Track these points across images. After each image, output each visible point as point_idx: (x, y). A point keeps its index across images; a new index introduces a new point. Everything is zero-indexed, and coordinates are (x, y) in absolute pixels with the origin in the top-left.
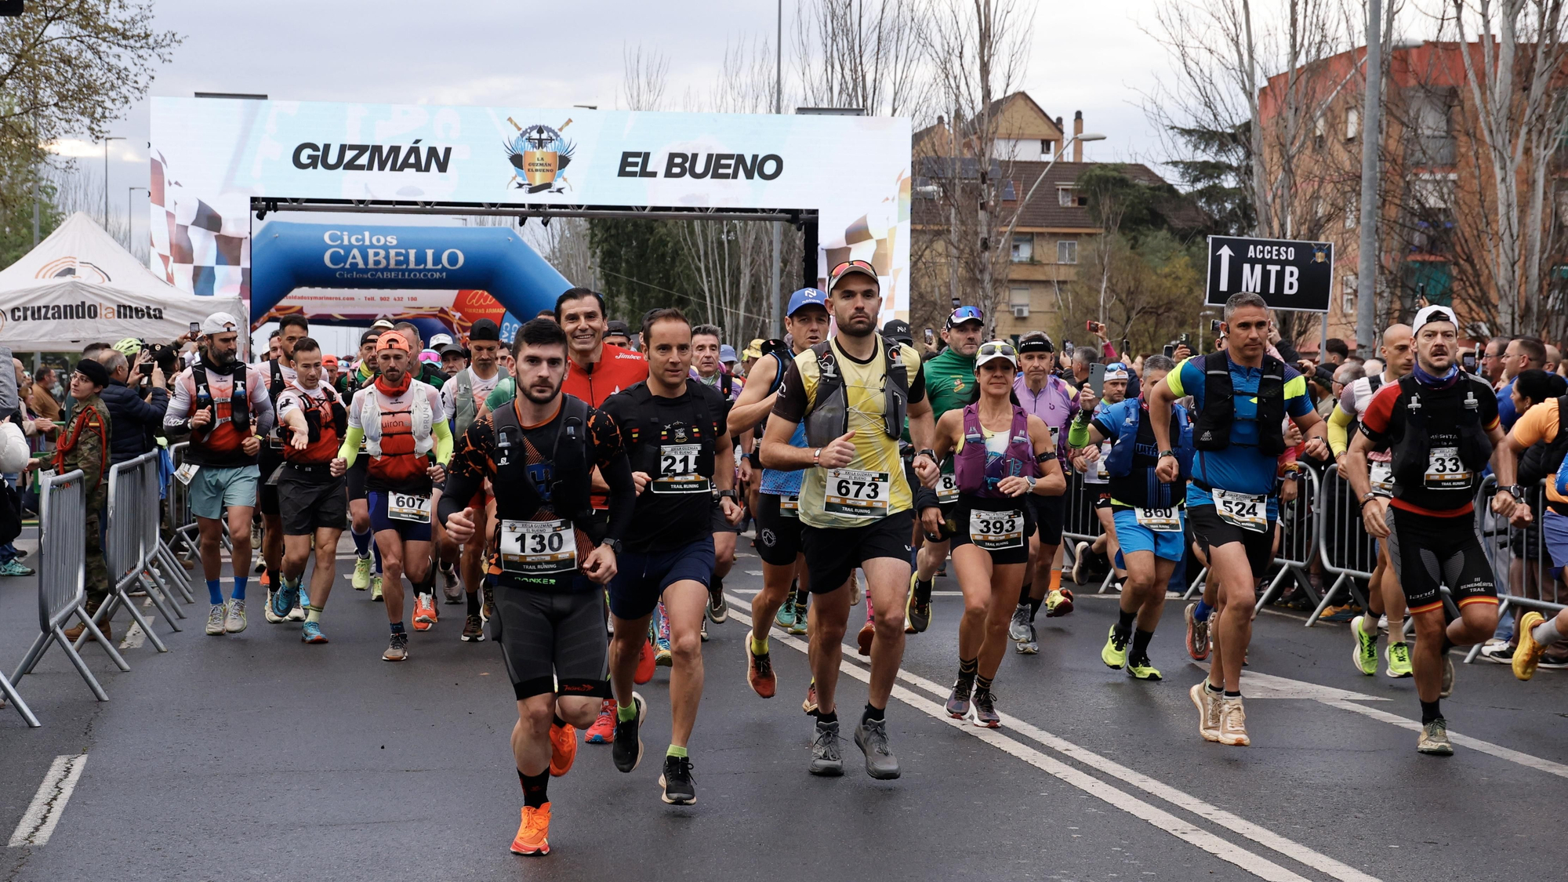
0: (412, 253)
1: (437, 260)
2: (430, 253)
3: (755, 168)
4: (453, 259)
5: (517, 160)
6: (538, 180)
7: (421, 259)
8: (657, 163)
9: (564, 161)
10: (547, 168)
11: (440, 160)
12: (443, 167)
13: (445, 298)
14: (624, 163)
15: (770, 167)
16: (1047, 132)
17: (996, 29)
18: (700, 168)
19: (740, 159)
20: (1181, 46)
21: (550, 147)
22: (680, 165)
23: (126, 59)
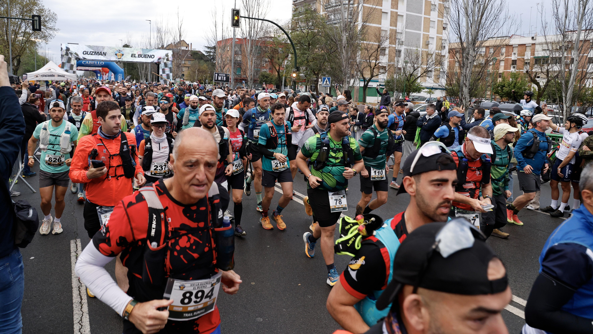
0: (96, 62)
1: (100, 63)
2: (99, 62)
3: (150, 57)
4: (102, 63)
5: (116, 54)
6: (119, 57)
7: (97, 63)
8: (137, 56)
9: (123, 55)
10: (120, 56)
11: (105, 54)
12: (105, 55)
13: (100, 68)
14: (132, 55)
15: (153, 57)
16: (187, 46)
17: (182, 35)
18: (143, 56)
19: (149, 55)
20: (208, 40)
21: (121, 53)
22: (140, 56)
23: (51, 32)
